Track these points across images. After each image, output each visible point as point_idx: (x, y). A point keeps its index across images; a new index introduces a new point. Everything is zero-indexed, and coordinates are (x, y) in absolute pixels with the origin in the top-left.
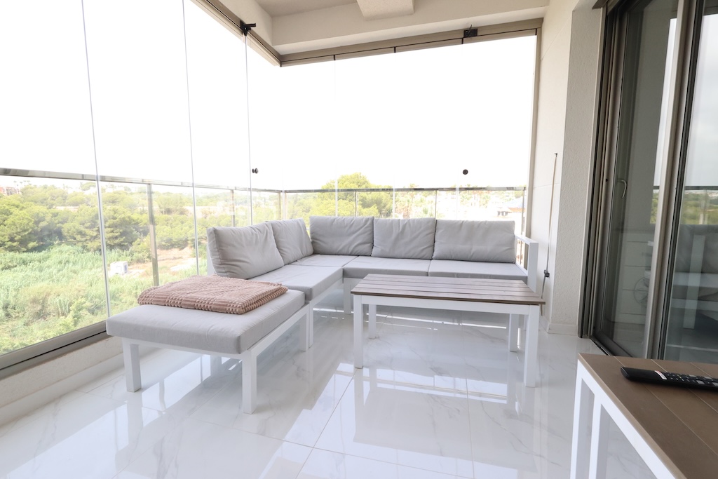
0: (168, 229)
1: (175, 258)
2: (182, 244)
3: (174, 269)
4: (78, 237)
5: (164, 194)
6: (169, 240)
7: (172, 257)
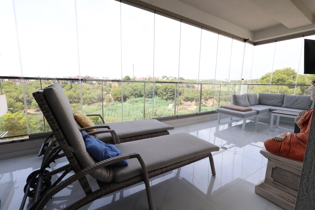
0: (187, 94)
1: (189, 105)
2: (192, 100)
3: (188, 109)
4: (161, 95)
5: (187, 80)
6: (188, 98)
7: (188, 104)
